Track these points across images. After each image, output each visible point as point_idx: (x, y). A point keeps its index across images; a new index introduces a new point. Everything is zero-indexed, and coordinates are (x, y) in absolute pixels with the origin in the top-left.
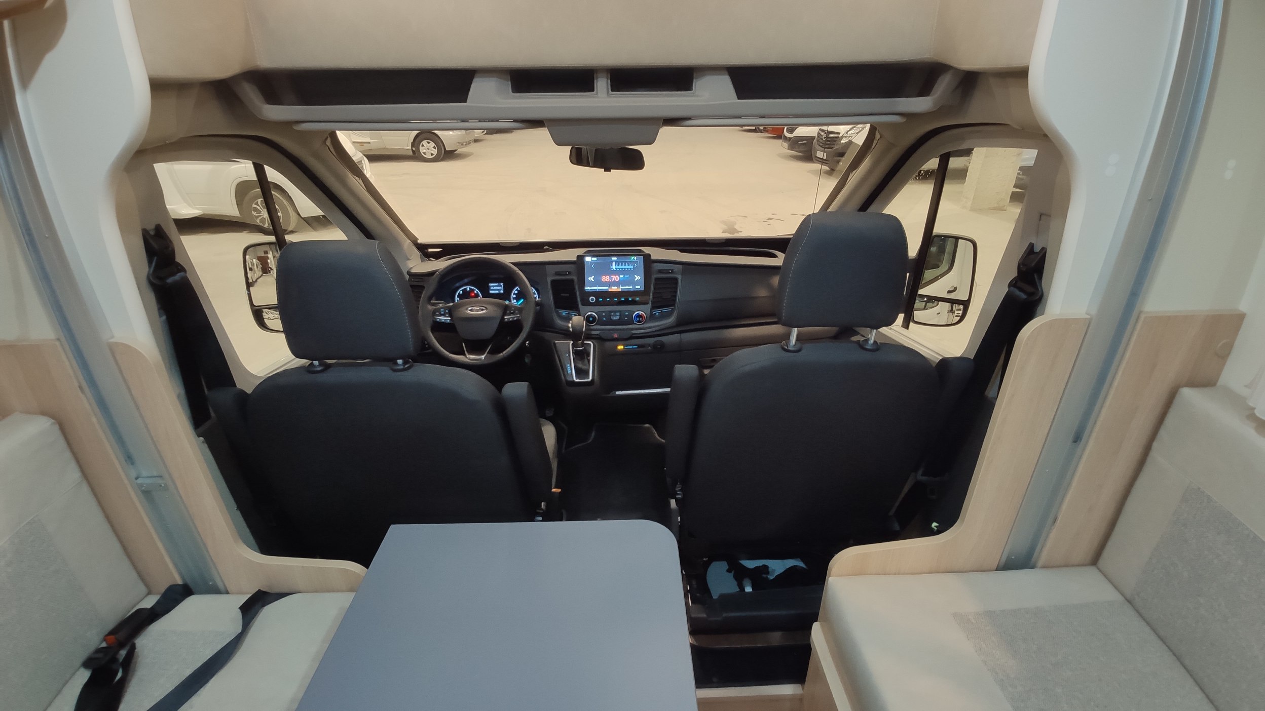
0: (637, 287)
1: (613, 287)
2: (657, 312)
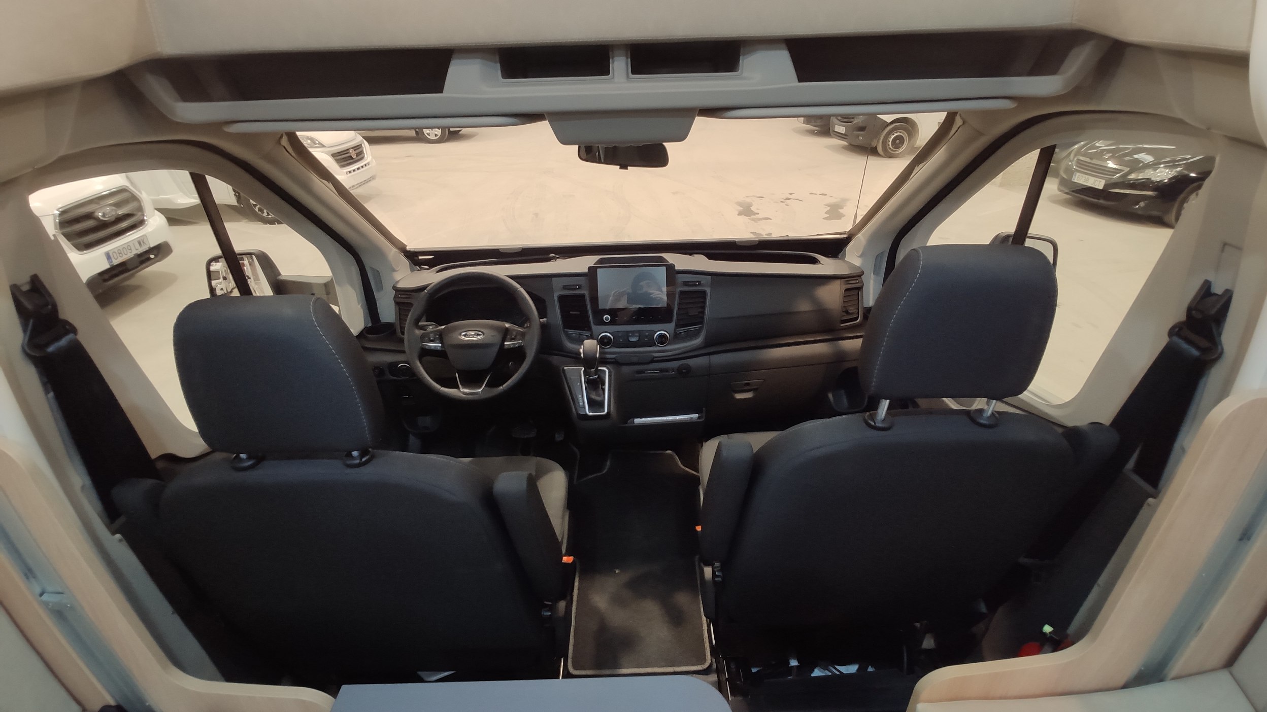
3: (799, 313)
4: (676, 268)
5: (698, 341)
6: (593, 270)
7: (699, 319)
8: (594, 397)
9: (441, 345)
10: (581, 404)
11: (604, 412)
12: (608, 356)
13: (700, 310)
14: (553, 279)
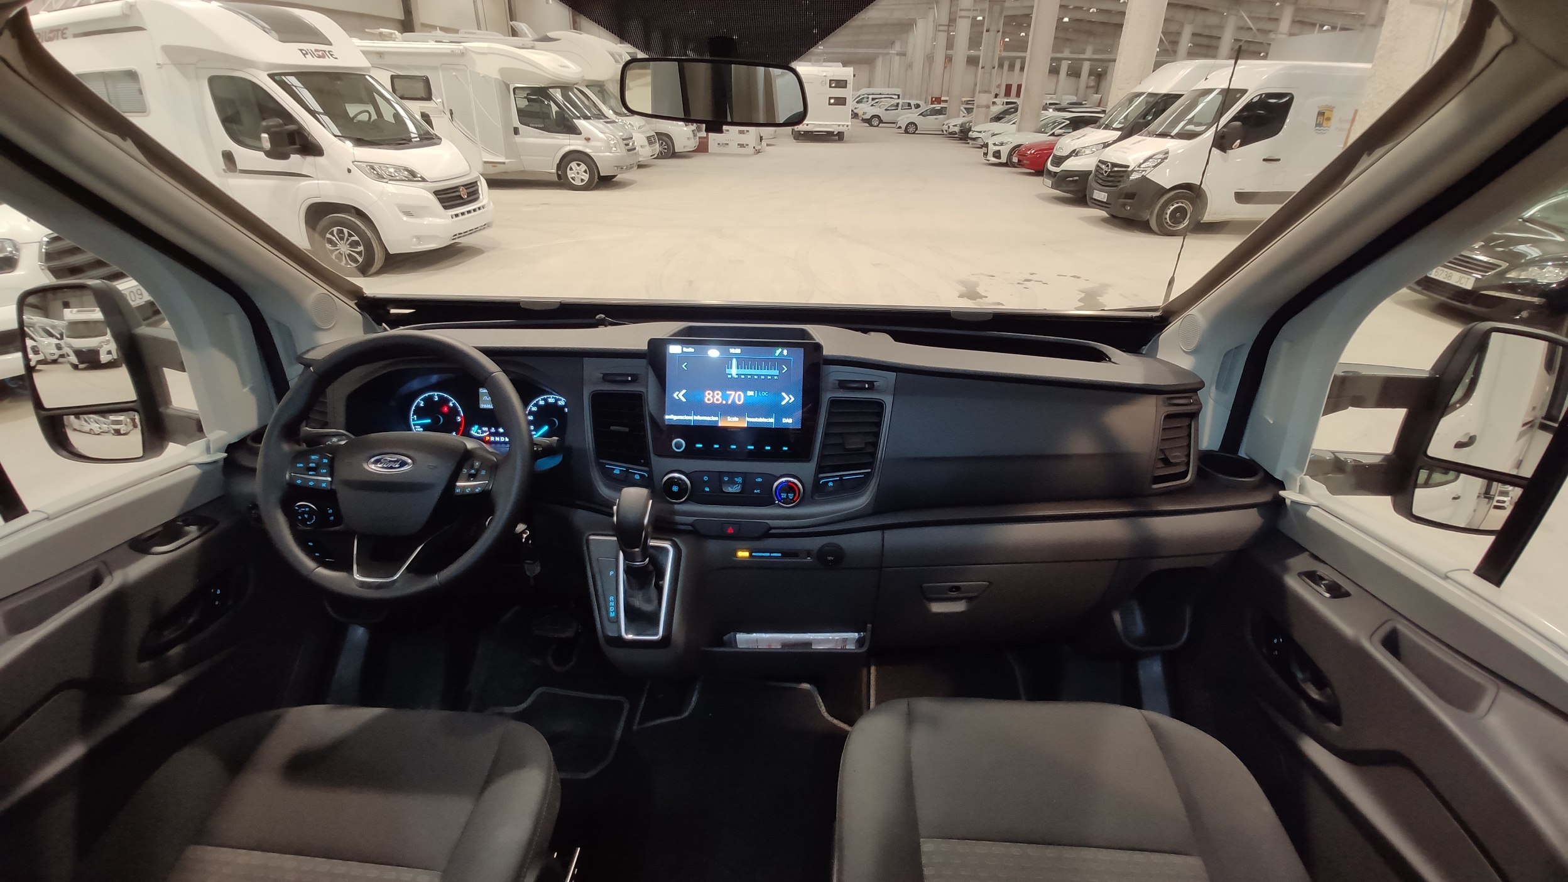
0: (785, 420)
1: (729, 418)
2: (830, 480)
3: (1067, 457)
4: (825, 353)
5: (861, 501)
6: (657, 348)
7: (866, 457)
8: (638, 602)
9: (329, 479)
10: (612, 615)
11: (657, 634)
12: (678, 518)
13: (871, 439)
14: (586, 360)
